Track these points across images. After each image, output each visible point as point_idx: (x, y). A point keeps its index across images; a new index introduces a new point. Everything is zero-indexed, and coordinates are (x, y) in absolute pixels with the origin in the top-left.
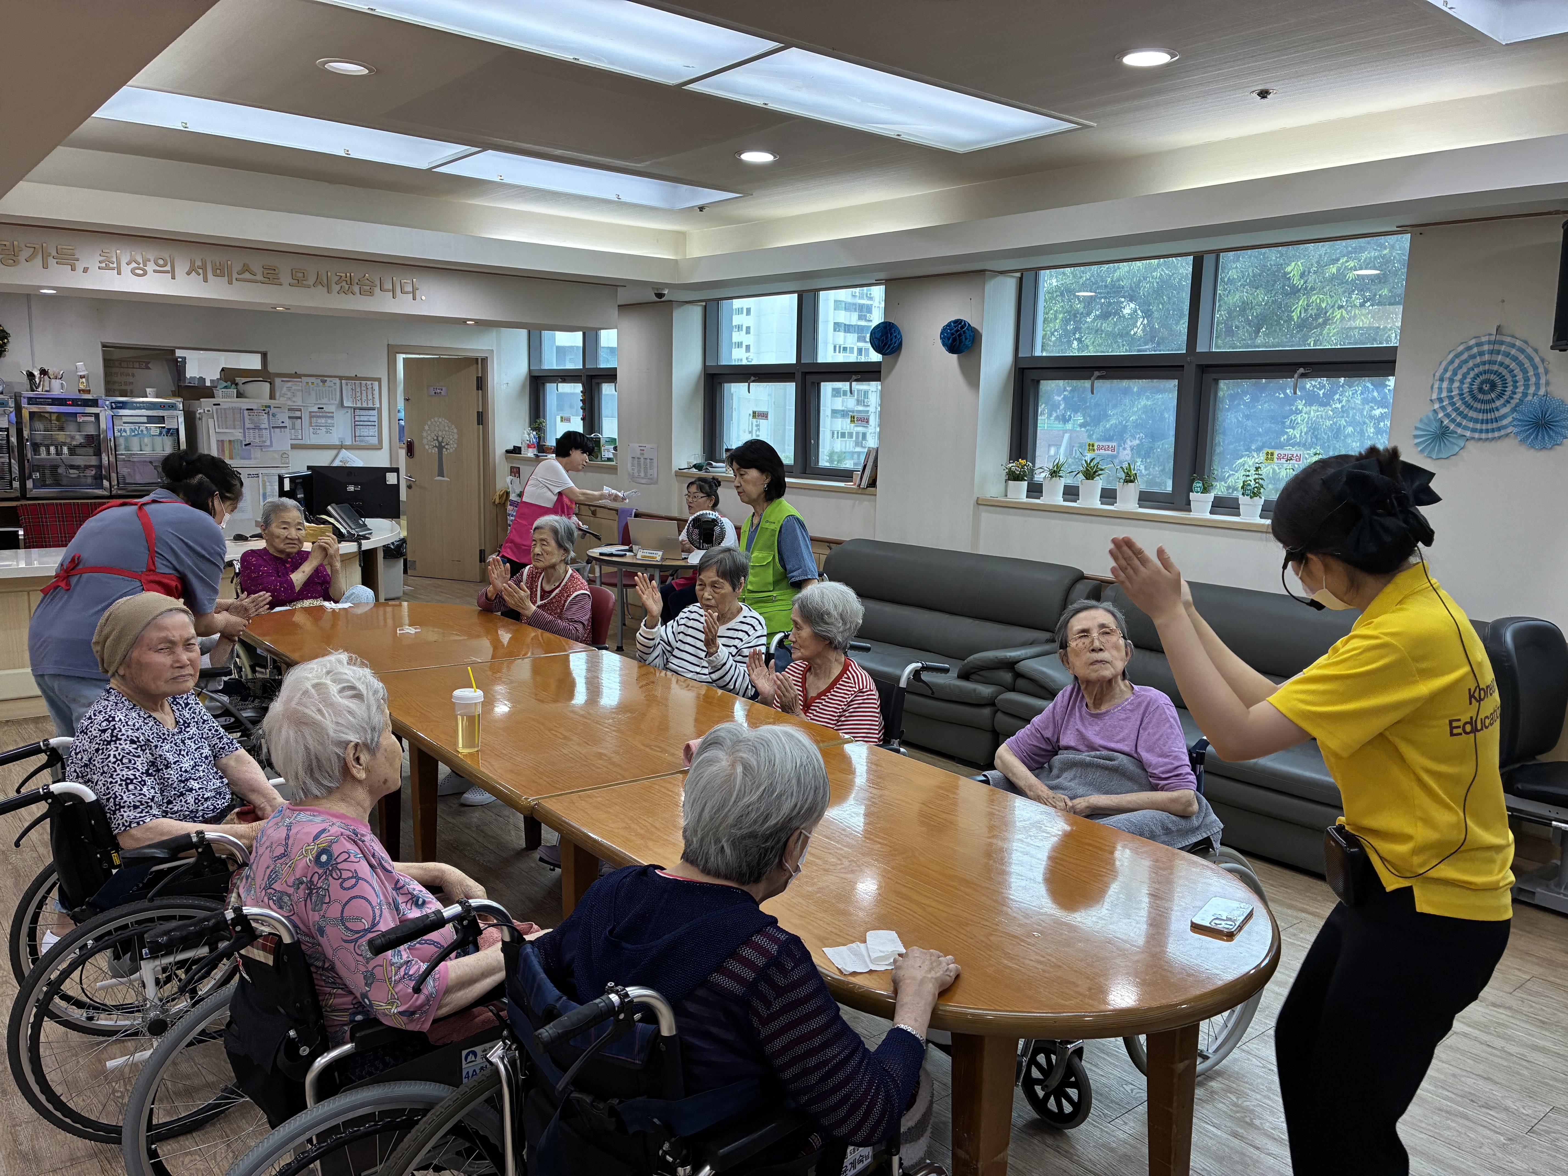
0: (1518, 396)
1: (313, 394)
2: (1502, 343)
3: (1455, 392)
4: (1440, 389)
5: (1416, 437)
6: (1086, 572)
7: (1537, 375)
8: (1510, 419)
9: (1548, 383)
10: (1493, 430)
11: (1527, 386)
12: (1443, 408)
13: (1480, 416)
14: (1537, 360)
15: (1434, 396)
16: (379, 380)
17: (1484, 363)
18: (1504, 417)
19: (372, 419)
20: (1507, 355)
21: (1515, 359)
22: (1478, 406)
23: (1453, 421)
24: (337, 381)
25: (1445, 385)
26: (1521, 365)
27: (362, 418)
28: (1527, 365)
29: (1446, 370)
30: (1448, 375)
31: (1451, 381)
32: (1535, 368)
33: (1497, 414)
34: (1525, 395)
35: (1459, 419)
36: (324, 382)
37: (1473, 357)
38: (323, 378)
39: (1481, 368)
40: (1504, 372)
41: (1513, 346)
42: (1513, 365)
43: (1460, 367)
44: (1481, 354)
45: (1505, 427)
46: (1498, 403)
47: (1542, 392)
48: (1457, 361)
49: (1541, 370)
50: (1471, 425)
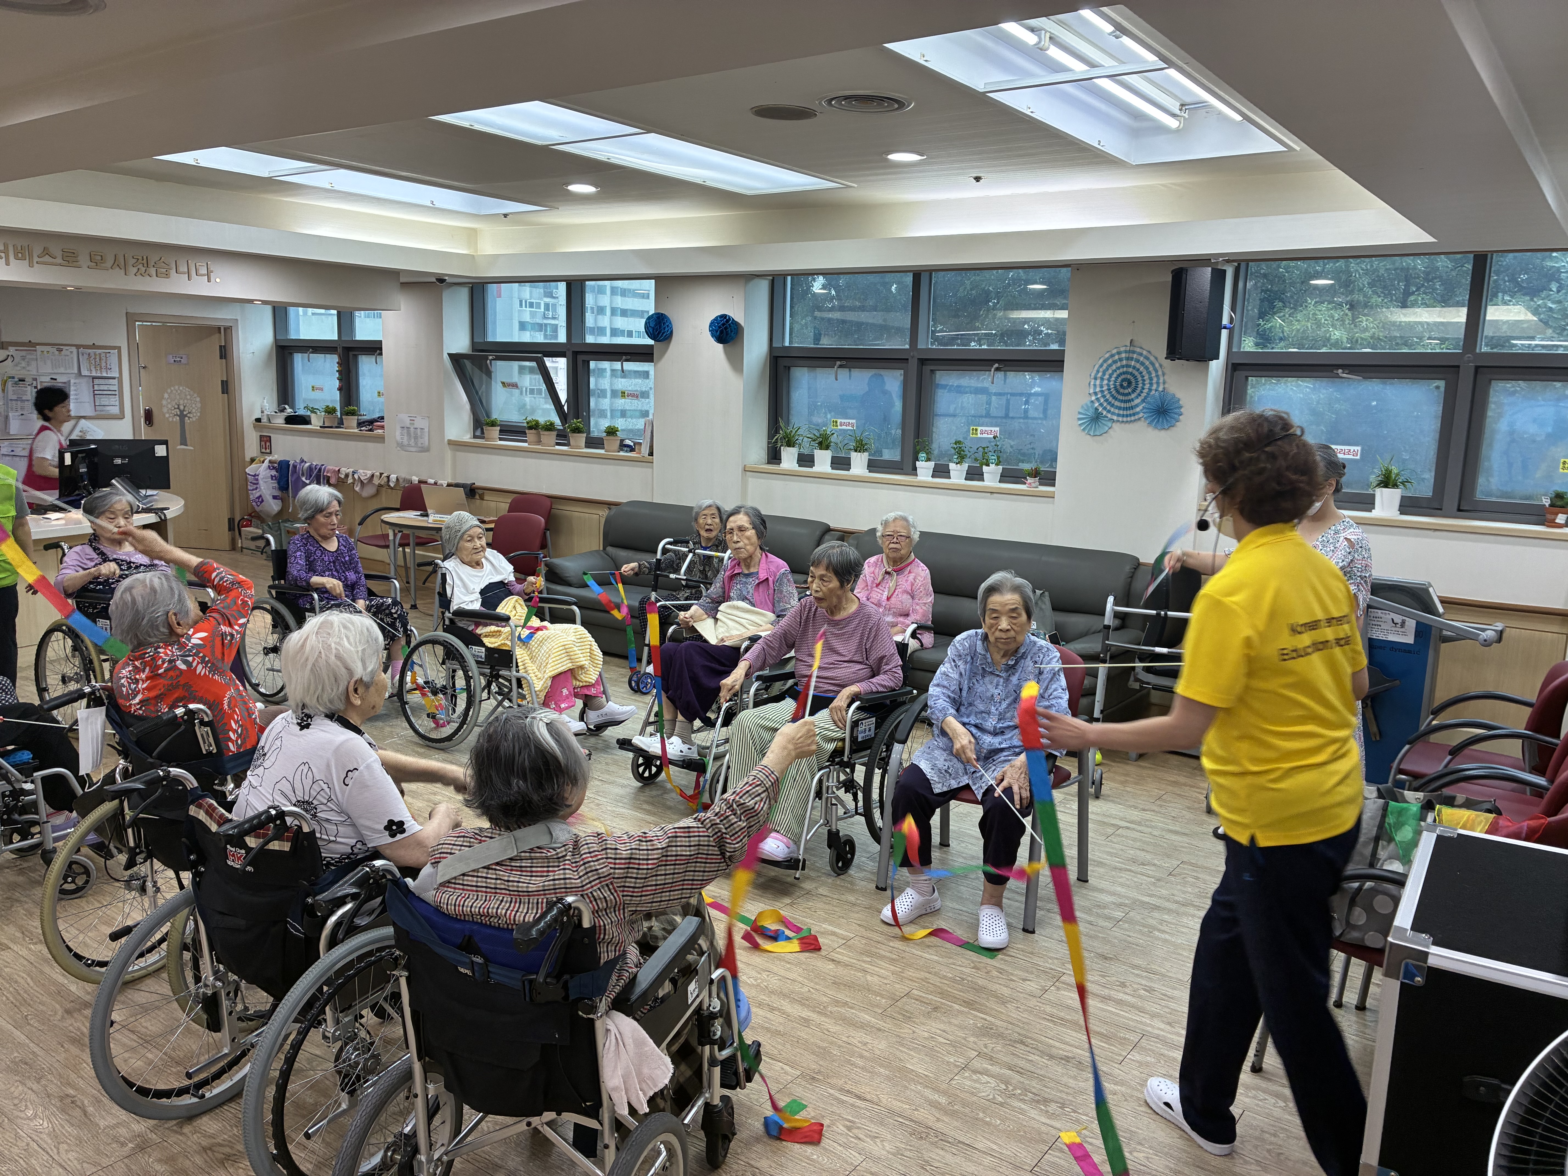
0: (1146, 391)
1: (49, 363)
2: (1134, 352)
3: (1105, 388)
4: (1095, 385)
5: (1079, 419)
6: (832, 525)
7: (1157, 376)
8: (1141, 407)
9: (1164, 383)
10: (1130, 415)
11: (1151, 384)
12: (1098, 399)
13: (1122, 405)
14: (1157, 365)
15: (1092, 391)
16: (119, 348)
17: (1123, 367)
18: (1137, 406)
19: (112, 388)
20: (1137, 361)
21: (1142, 364)
22: (1121, 397)
23: (1105, 408)
24: (74, 349)
25: (1098, 382)
26: (1147, 368)
27: (102, 388)
28: (1151, 369)
29: (1098, 371)
30: (1100, 375)
31: (1102, 379)
32: (1156, 371)
33: (1133, 404)
34: (1150, 390)
35: (1108, 407)
36: (60, 350)
37: (1115, 362)
38: (59, 347)
39: (1121, 370)
40: (1136, 373)
41: (1141, 354)
42: (1142, 369)
43: (1107, 369)
44: (1121, 360)
45: (1138, 413)
46: (1133, 396)
47: (1161, 389)
48: (1105, 365)
49: (1160, 373)
50: (1117, 411)
